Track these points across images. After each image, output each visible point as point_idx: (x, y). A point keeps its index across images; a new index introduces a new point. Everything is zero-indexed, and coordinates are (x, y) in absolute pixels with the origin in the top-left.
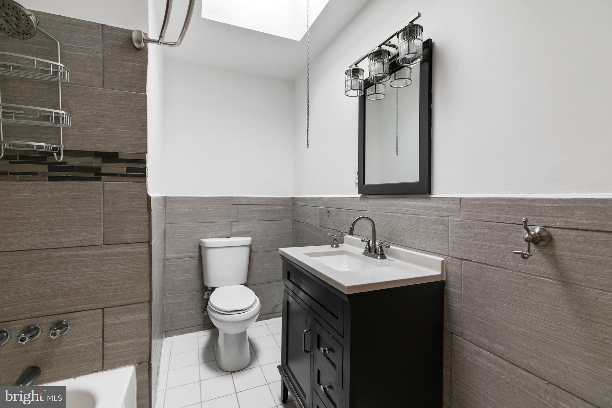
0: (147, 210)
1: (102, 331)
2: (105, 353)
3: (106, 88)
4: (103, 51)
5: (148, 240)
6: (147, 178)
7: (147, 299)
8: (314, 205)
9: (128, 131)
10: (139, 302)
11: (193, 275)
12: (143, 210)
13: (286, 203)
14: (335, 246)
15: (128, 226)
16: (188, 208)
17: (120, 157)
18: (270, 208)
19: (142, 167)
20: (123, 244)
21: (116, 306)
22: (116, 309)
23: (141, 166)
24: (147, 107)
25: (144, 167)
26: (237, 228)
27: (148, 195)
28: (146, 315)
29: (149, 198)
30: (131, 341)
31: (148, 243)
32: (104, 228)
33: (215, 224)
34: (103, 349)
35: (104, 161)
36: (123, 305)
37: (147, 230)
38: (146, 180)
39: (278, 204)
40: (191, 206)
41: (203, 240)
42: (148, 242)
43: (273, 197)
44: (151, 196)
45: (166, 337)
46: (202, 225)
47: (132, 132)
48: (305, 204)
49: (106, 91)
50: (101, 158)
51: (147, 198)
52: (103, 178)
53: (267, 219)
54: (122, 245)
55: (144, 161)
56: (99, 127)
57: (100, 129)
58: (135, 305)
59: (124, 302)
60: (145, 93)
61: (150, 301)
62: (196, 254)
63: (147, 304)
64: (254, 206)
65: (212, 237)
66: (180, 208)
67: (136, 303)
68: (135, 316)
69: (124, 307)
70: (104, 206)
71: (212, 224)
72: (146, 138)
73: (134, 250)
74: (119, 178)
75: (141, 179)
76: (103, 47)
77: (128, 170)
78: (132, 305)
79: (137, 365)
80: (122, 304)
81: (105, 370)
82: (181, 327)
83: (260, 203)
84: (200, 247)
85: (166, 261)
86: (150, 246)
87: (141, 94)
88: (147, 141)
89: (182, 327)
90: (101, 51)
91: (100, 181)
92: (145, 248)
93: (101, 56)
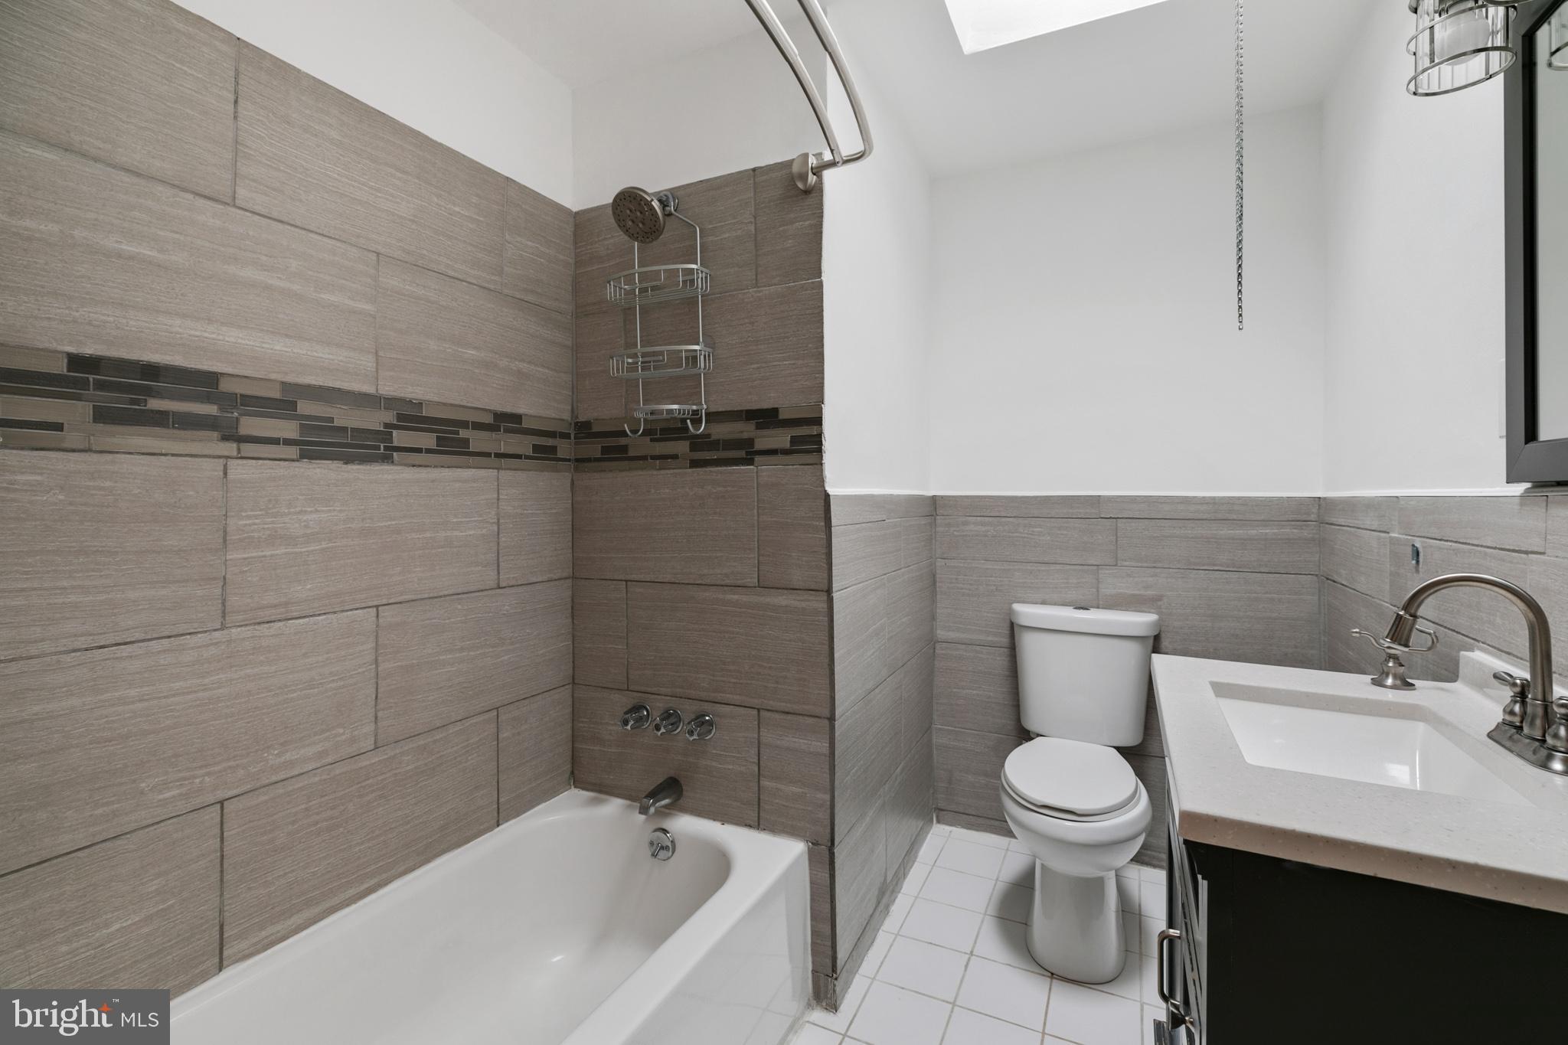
0: (823, 524)
1: (757, 752)
2: (761, 797)
3: (761, 287)
4: (755, 218)
5: (826, 588)
6: (824, 455)
7: (826, 713)
8: (1375, 525)
9: (792, 362)
10: (813, 714)
11: (995, 691)
12: (817, 523)
13: (1291, 517)
14: (1390, 681)
15: (794, 554)
16: (983, 524)
17: (782, 416)
18: (1225, 531)
19: (815, 433)
20: (787, 589)
21: (777, 711)
22: (777, 716)
23: (814, 431)
24: (822, 306)
25: (819, 432)
26: (1114, 584)
27: (826, 491)
28: (823, 746)
29: (827, 496)
30: (801, 790)
31: (825, 594)
32: (759, 556)
33: (1053, 567)
34: (759, 787)
35: (759, 427)
36: (788, 713)
37: (825, 565)
38: (822, 459)
39: (1262, 518)
40: (991, 519)
41: (1017, 607)
42: (826, 591)
43: (1239, 498)
44: (830, 493)
45: (938, 822)
46: (1016, 567)
47: (800, 362)
48: (1350, 522)
49: (760, 292)
50: (754, 422)
51: (823, 497)
52: (758, 459)
53: (1214, 565)
54: (786, 592)
55: (818, 421)
56: (752, 364)
57: (753, 366)
58: (806, 718)
59: (788, 707)
60: (820, 276)
61: (832, 719)
62: (1005, 641)
63: (826, 722)
64: (1168, 523)
65: (1044, 603)
66: (965, 523)
67: (808, 716)
68: (806, 741)
69: (789, 717)
70: (758, 512)
71: (1043, 567)
72: (822, 372)
73: (804, 604)
74: (780, 458)
75: (811, 458)
76: (756, 209)
77: (794, 440)
78: (801, 717)
79: (810, 844)
80: (787, 710)
81: (761, 830)
82: (969, 811)
83: (1191, 516)
84: (1012, 625)
85: (938, 646)
86: (830, 600)
87: (813, 283)
88: (823, 378)
89: (974, 813)
90: (753, 220)
91: (752, 464)
92: (823, 606)
93: (752, 228)
